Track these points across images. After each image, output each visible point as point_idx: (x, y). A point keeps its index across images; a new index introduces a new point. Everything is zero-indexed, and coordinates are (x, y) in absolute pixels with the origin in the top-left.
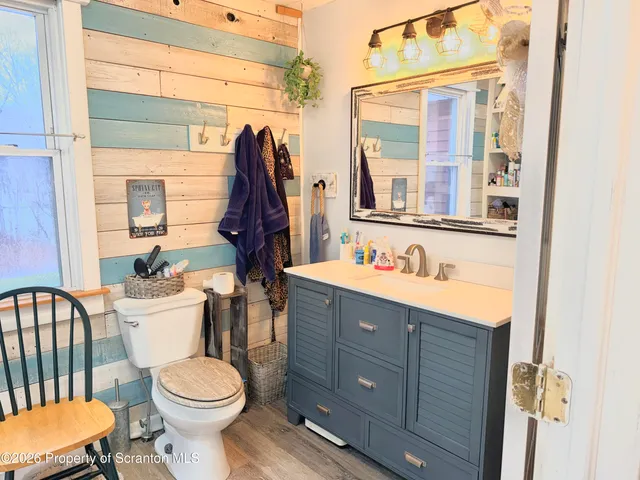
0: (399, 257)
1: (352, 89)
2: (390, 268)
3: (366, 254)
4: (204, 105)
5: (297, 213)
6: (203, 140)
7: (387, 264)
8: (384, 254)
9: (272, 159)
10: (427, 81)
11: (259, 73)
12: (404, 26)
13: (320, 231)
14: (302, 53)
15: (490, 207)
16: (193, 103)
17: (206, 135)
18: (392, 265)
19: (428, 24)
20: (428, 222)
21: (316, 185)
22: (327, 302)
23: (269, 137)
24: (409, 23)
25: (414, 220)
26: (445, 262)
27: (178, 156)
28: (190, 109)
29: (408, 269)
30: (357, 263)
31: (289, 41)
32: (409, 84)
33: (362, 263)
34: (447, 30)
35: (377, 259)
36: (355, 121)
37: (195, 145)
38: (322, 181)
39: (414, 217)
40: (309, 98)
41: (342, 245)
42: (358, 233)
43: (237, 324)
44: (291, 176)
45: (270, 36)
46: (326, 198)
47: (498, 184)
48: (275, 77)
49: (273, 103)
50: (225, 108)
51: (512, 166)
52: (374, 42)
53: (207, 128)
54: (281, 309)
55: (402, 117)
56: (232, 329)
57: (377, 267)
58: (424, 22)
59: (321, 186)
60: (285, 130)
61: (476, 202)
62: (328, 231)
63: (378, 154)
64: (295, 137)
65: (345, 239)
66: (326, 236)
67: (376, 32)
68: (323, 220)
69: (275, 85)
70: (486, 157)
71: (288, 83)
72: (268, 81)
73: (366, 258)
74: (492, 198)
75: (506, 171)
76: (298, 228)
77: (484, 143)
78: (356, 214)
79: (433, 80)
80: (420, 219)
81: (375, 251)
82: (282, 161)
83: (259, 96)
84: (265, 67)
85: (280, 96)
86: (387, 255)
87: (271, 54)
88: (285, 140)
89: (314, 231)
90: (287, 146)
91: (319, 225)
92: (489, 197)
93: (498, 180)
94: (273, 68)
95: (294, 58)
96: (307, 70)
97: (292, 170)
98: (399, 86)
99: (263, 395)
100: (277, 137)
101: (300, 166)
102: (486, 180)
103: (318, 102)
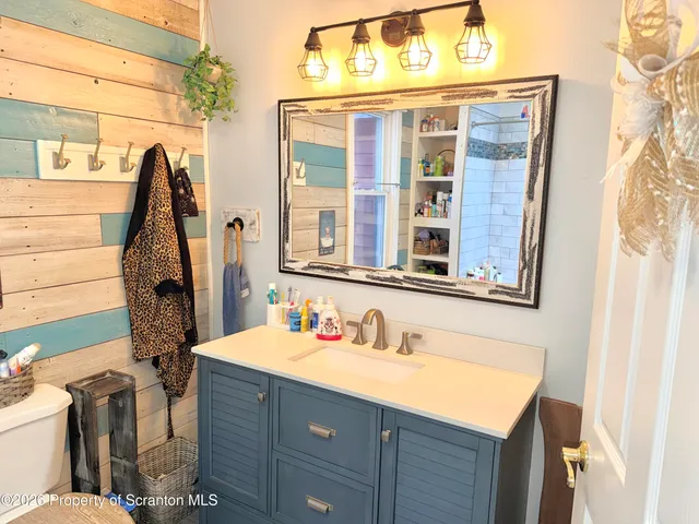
0: (349, 323)
1: (280, 102)
2: (338, 338)
3: (304, 318)
4: (60, 110)
5: (203, 260)
6: (59, 162)
7: (334, 333)
8: (330, 319)
9: (168, 190)
10: (383, 102)
11: (145, 71)
12: (354, 27)
13: (237, 287)
14: (207, 48)
15: (417, 240)
16: (43, 108)
17: (66, 155)
18: (340, 333)
19: (383, 27)
20: (386, 279)
21: (230, 225)
22: (261, 396)
23: (162, 159)
24: (361, 23)
25: (368, 276)
26: (411, 330)
27: (19, 186)
28: (37, 116)
29: (360, 339)
30: (292, 330)
31: (188, 31)
32: (359, 103)
33: (299, 330)
34: (415, 38)
35: (320, 326)
36: (284, 144)
37: (47, 170)
38: (238, 220)
39: (367, 273)
40: (218, 108)
41: (269, 305)
42: (290, 290)
43: (120, 428)
44: (194, 212)
45: (161, 20)
46: (243, 242)
47: (425, 215)
48: (168, 77)
49: (166, 112)
50: (95, 117)
51: (440, 196)
52: (312, 44)
53: (66, 144)
54: (179, 394)
55: (324, 137)
56: (112, 434)
57: (320, 337)
58: (379, 24)
59: (237, 226)
60: (184, 149)
61: (403, 234)
62: (247, 285)
63: (302, 182)
64: (197, 159)
65: (273, 298)
66: (245, 293)
67: (314, 31)
68: (241, 271)
69: (169, 87)
70: (413, 185)
71: (190, 88)
72: (159, 81)
73: (303, 323)
74: (419, 229)
75: (434, 200)
76: (204, 280)
77: (410, 169)
78: (287, 265)
79: (391, 101)
80: (375, 274)
81: (316, 315)
82: (182, 191)
83: (146, 102)
84: (156, 62)
85: (177, 103)
86: (334, 321)
87: (162, 44)
88: (185, 163)
89: (229, 287)
90: (188, 172)
91: (235, 278)
92: (415, 227)
93: (426, 210)
94: (165, 65)
95: (197, 54)
96: (216, 70)
97: (195, 204)
98: (345, 104)
99: (161, 518)
100: (172, 157)
101: (206, 196)
102: (412, 210)
103: (230, 114)
